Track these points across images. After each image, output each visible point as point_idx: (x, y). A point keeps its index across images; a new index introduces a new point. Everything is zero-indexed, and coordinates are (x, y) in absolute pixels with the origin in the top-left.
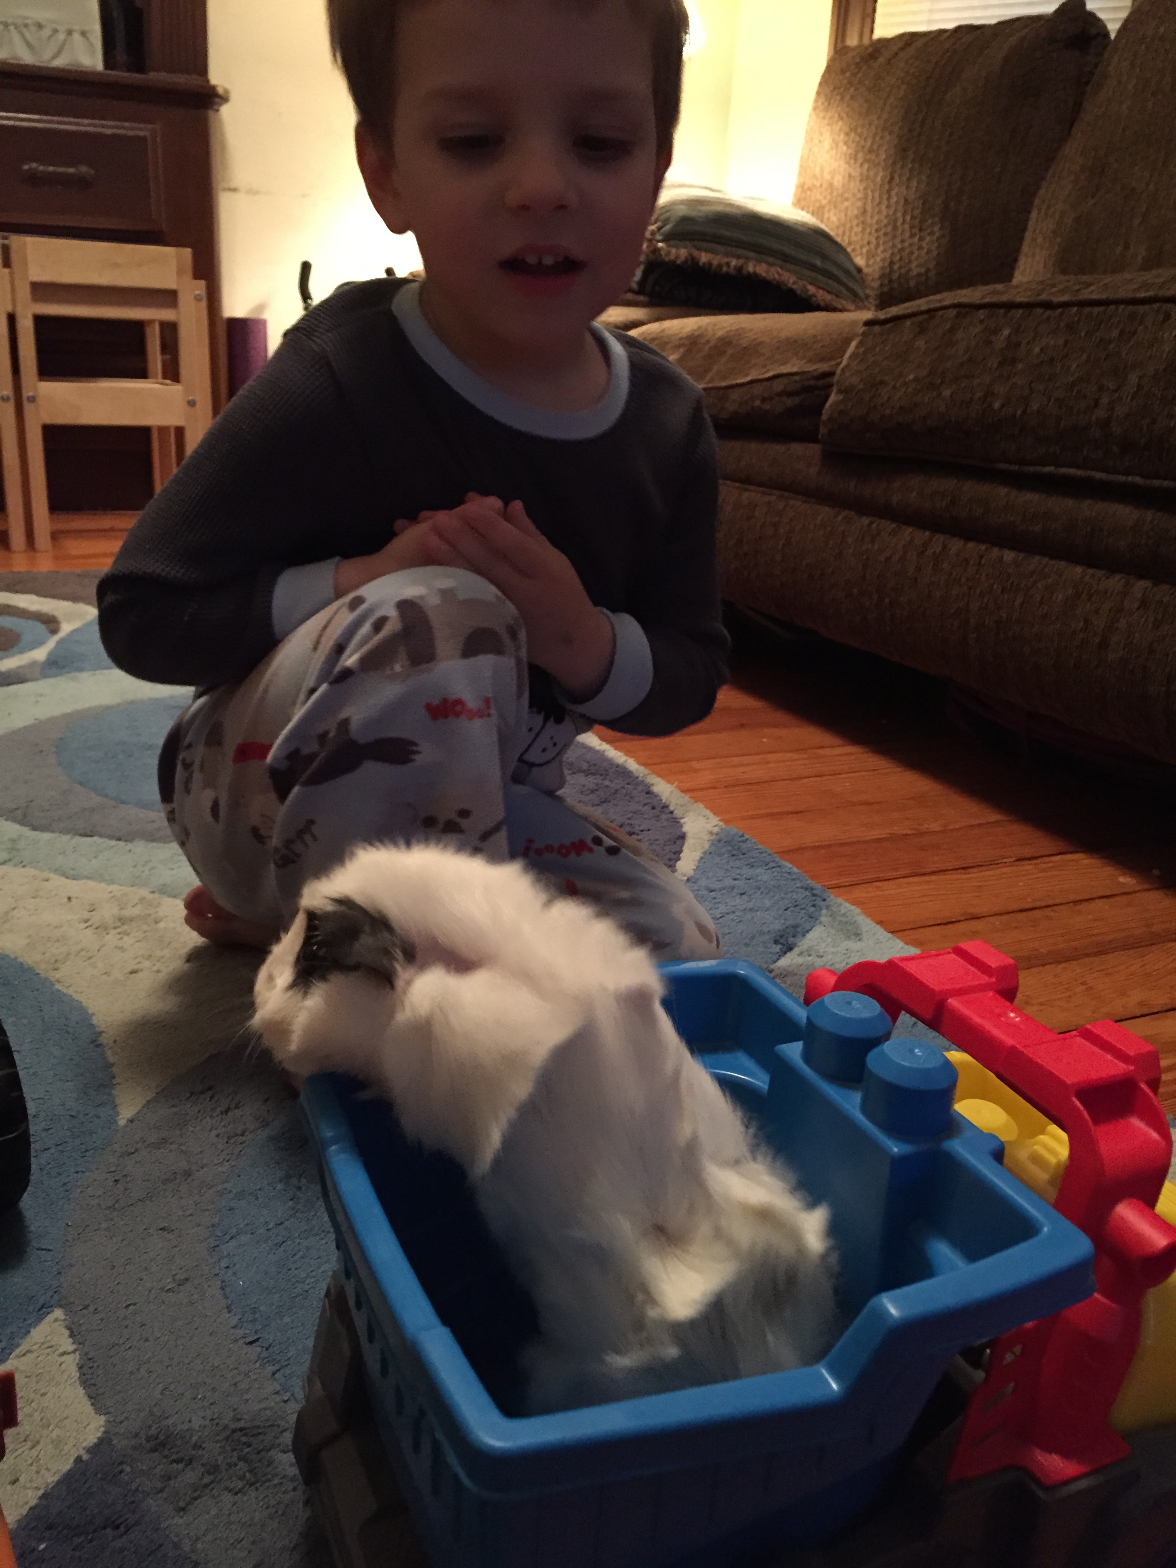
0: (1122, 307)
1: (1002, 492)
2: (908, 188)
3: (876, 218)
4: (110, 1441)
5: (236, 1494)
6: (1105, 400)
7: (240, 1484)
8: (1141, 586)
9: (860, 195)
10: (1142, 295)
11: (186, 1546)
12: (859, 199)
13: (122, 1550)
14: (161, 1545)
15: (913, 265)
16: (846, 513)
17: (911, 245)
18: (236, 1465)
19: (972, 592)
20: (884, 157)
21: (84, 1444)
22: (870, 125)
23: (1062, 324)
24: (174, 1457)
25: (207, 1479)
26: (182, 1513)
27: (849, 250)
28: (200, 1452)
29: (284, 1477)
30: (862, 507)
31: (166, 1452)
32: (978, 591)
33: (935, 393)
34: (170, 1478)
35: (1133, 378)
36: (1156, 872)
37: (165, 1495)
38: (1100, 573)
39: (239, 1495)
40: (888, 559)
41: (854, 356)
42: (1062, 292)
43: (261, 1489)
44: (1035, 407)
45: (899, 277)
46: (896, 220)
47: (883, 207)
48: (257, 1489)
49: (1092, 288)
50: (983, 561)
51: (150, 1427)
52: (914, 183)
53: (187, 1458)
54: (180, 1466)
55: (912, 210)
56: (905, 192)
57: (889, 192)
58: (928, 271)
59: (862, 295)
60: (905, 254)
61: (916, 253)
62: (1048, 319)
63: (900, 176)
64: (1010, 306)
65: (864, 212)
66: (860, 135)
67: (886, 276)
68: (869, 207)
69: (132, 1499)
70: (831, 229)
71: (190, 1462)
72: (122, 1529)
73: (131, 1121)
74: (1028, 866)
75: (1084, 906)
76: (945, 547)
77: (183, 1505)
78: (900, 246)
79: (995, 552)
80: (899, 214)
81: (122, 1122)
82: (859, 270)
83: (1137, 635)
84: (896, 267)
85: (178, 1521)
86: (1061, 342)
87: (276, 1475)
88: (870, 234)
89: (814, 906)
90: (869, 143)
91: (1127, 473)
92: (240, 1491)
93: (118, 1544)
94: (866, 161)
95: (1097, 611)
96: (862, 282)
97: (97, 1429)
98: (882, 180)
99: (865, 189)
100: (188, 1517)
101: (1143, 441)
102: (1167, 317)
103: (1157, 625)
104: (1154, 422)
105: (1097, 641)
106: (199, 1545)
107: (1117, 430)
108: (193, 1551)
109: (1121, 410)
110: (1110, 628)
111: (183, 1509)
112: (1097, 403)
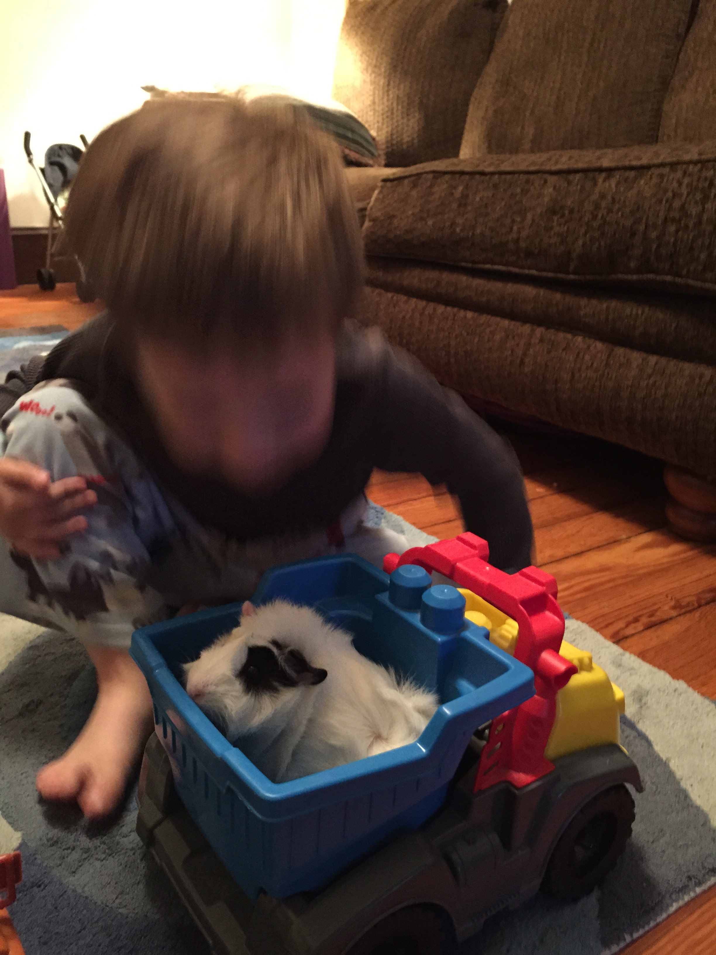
0: (521, 175)
1: (464, 279)
2: (398, 89)
3: (381, 107)
4: (26, 844)
5: (102, 861)
6: (515, 228)
7: (104, 856)
8: (539, 331)
9: (371, 93)
10: (532, 169)
11: (79, 890)
12: (370, 95)
13: (44, 897)
14: (65, 892)
15: (405, 136)
16: (377, 291)
17: (403, 123)
18: (99, 847)
19: (451, 335)
20: (383, 70)
21: (12, 848)
22: (374, 50)
23: (491, 185)
24: (64, 847)
25: (85, 856)
26: (74, 874)
27: (366, 126)
28: (78, 843)
29: (127, 849)
30: (386, 287)
31: (59, 845)
32: (454, 335)
33: (423, 223)
34: (64, 858)
35: (529, 216)
36: (555, 485)
37: (63, 866)
38: (518, 324)
39: (104, 861)
40: (404, 318)
41: (377, 200)
42: (490, 165)
43: (116, 857)
44: (478, 231)
45: (397, 142)
46: (392, 109)
47: (385, 100)
48: (113, 857)
49: (505, 163)
50: (456, 318)
51: (48, 834)
52: (402, 86)
53: (72, 847)
54: (69, 851)
55: (403, 102)
56: (397, 92)
57: (388, 91)
58: (413, 139)
59: (376, 153)
60: (399, 129)
61: (406, 128)
62: (483, 182)
63: (394, 82)
64: (462, 173)
65: (374, 103)
66: (369, 56)
67: (389, 142)
68: (377, 100)
69: (45, 871)
70: (355, 113)
71: (74, 849)
72: (42, 887)
76: (435, 310)
77: (74, 870)
78: (396, 124)
79: (462, 313)
80: (395, 105)
82: (374, 139)
83: (539, 358)
84: (394, 137)
85: (71, 878)
86: (490, 195)
87: (123, 849)
88: (378, 116)
89: (377, 517)
90: (374, 62)
91: (529, 268)
92: (104, 859)
93: (42, 894)
94: (373, 72)
95: (518, 345)
96: (376, 146)
97: (18, 839)
98: (384, 83)
99: (374, 88)
100: (77, 876)
101: (536, 251)
102: (546, 182)
103: (549, 352)
104: (541, 240)
105: (518, 361)
106: (86, 889)
107: (523, 244)
108: (83, 892)
109: (524, 234)
110: (525, 354)
111: (74, 872)
112: (511, 229)
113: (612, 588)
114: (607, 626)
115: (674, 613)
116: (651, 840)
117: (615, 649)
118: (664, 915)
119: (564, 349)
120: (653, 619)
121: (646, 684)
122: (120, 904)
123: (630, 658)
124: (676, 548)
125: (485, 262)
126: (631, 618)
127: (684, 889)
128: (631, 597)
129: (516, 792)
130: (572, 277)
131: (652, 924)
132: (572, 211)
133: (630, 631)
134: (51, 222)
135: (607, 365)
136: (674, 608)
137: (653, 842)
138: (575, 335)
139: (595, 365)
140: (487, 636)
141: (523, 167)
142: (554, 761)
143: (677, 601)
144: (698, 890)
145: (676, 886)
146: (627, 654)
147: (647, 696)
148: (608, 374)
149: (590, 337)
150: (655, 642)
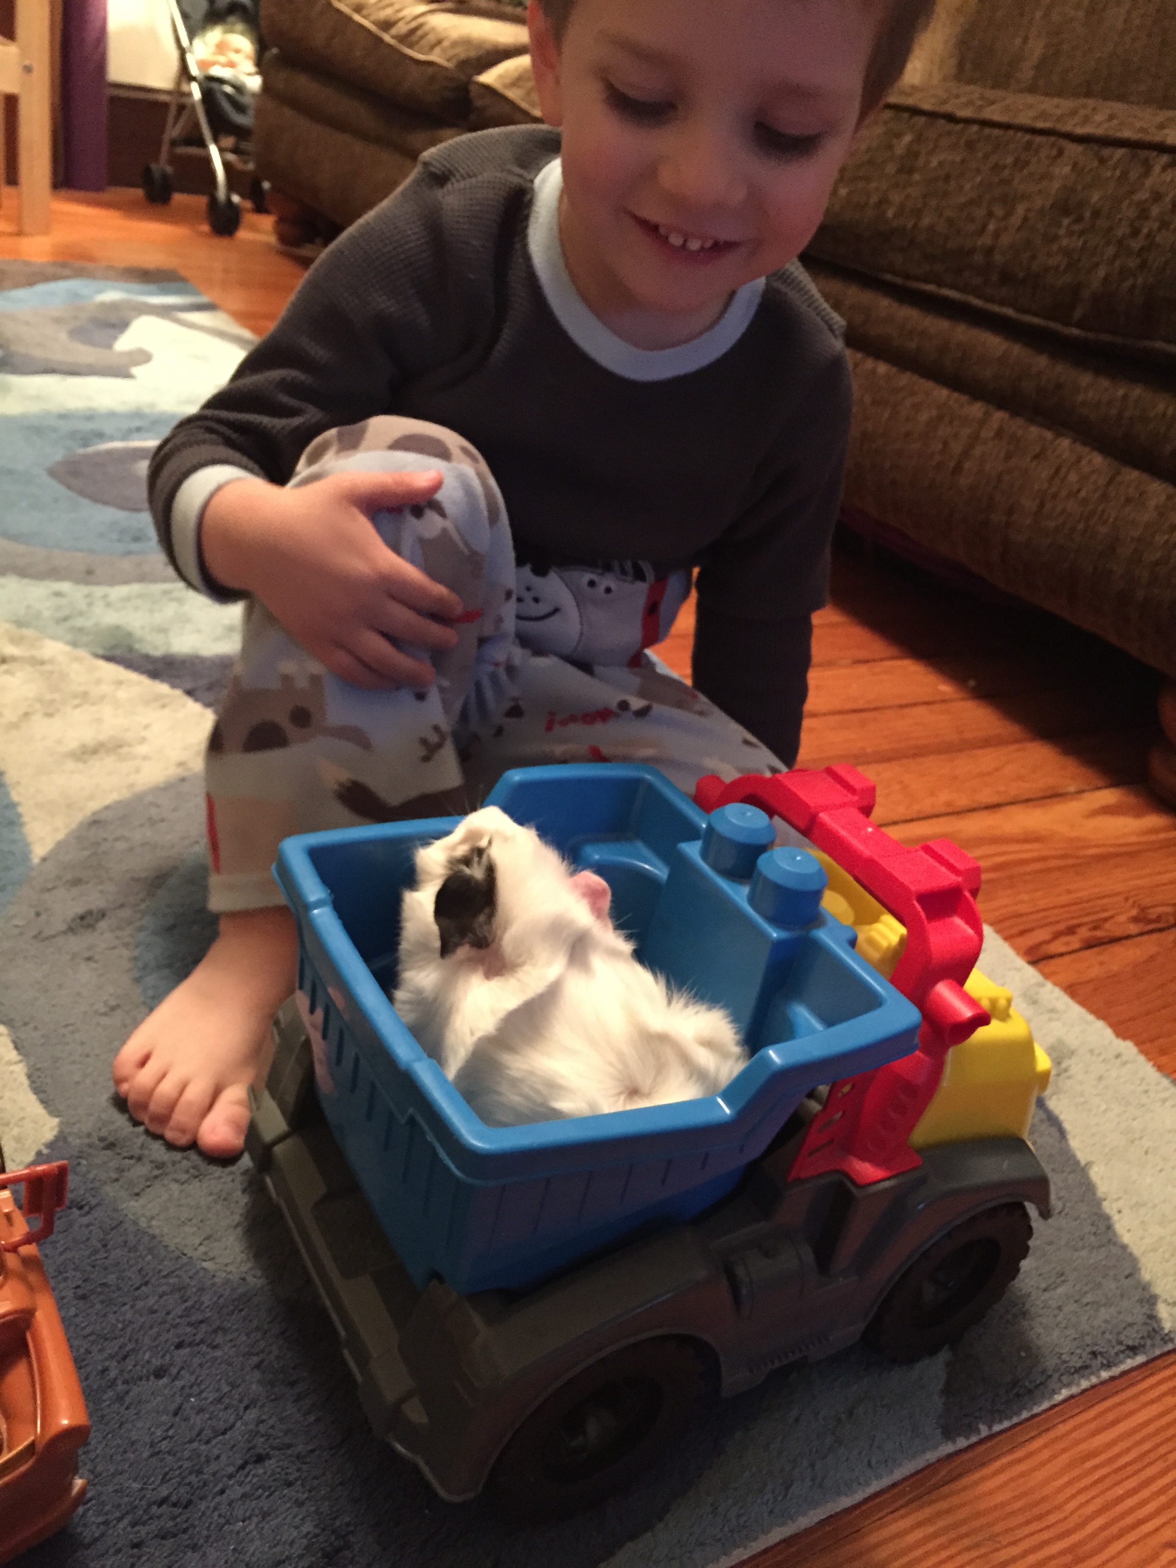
0: (1020, 134)
4: (65, 1140)
5: (183, 1184)
6: (991, 227)
7: (186, 1177)
8: (999, 416)
10: (1040, 125)
11: (143, 1223)
13: (87, 1226)
14: (121, 1222)
21: (43, 1141)
23: (962, 142)
24: (126, 1154)
25: (156, 1172)
26: (136, 1198)
31: (118, 1149)
34: (123, 1170)
35: (1020, 210)
36: (972, 683)
37: (120, 1183)
38: (964, 398)
42: (967, 105)
44: (926, 221)
48: (200, 1181)
49: (994, 106)
51: (100, 1130)
54: (132, 1162)
62: (949, 133)
64: (915, 111)
69: (91, 1186)
72: (87, 1208)
73: (44, 860)
74: (863, 669)
75: (907, 711)
77: (138, 1192)
79: (869, 364)
81: (36, 860)
83: (989, 465)
85: (133, 1203)
86: (958, 159)
91: (1002, 303)
92: (185, 1182)
93: (85, 1220)
95: (956, 436)
97: (52, 1129)
100: (142, 1201)
101: (1021, 275)
102: (1061, 153)
103: (1008, 457)
104: (1034, 257)
105: (952, 464)
106: (154, 1223)
107: (998, 258)
108: (149, 1227)
109: (1005, 240)
110: (966, 454)
111: (137, 1194)
112: (984, 227)
113: (1040, 871)
114: (1022, 933)
115: (1134, 929)
116: (1043, 1286)
117: (1031, 973)
118: (1046, 1405)
119: (1036, 457)
120: (1099, 933)
121: (1072, 1040)
122: (206, 1253)
123: (1052, 992)
124: (1154, 820)
125: (926, 281)
126: (1061, 927)
127: (1083, 1370)
128: (1069, 892)
129: (854, 1190)
130: (1075, 331)
131: (1025, 1415)
132: (1096, 214)
133: (1057, 947)
134: (178, 83)
135: (1104, 497)
136: (1135, 920)
137: (1045, 1290)
138: (1059, 435)
139: (1083, 494)
140: (853, 943)
141: (1023, 119)
142: (920, 1150)
143: (1143, 909)
144: (1105, 1375)
145: (1071, 1364)
146: (1049, 986)
147: (1070, 1058)
148: (1103, 511)
149: (1085, 444)
150: (1095, 972)
